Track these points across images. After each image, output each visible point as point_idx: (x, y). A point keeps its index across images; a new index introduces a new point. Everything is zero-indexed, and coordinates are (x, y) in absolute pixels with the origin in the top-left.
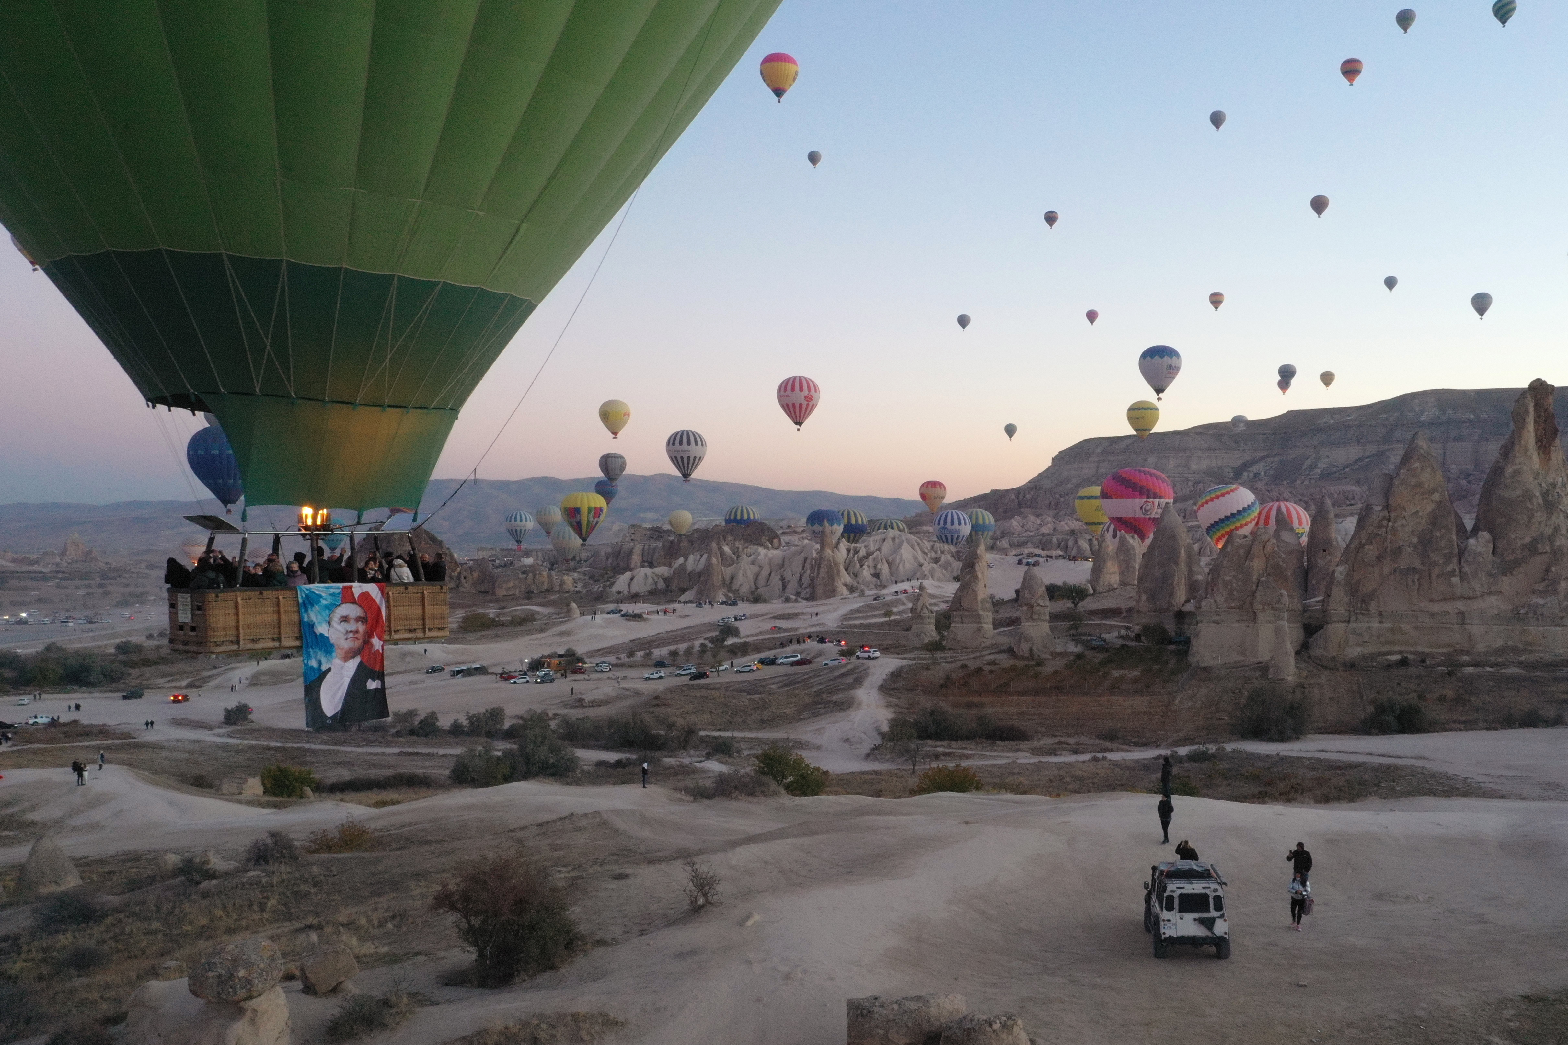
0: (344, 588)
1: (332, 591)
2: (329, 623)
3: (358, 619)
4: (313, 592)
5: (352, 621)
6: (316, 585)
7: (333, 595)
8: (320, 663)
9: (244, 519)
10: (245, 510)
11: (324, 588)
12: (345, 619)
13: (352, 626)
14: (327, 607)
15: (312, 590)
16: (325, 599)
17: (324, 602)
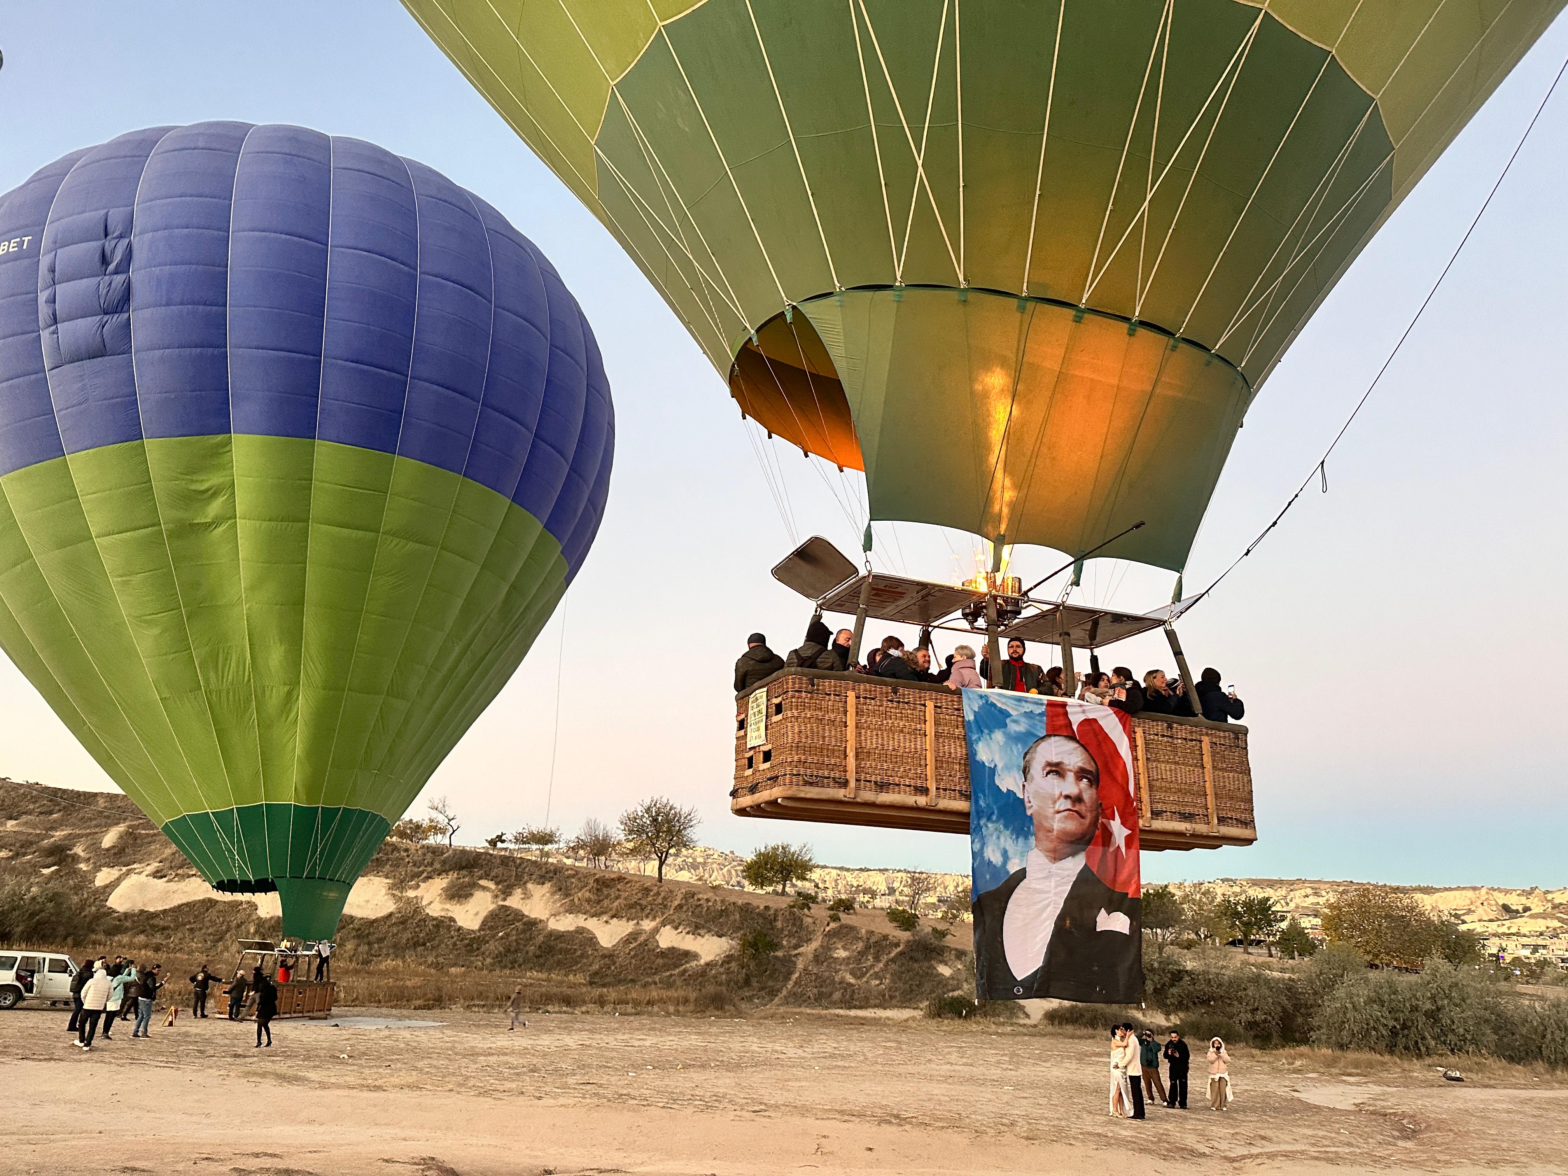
0: (1050, 704)
1: (1028, 707)
2: (1025, 771)
3: (1081, 774)
4: (994, 705)
5: (1071, 776)
6: (997, 690)
7: (1029, 715)
8: (1005, 855)
9: (868, 546)
10: (869, 526)
11: (1011, 698)
12: (1056, 769)
13: (1070, 786)
14: (1018, 738)
15: (991, 699)
16: (1015, 721)
17: (1013, 728)
